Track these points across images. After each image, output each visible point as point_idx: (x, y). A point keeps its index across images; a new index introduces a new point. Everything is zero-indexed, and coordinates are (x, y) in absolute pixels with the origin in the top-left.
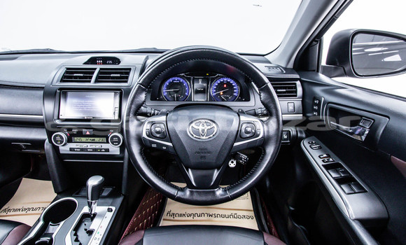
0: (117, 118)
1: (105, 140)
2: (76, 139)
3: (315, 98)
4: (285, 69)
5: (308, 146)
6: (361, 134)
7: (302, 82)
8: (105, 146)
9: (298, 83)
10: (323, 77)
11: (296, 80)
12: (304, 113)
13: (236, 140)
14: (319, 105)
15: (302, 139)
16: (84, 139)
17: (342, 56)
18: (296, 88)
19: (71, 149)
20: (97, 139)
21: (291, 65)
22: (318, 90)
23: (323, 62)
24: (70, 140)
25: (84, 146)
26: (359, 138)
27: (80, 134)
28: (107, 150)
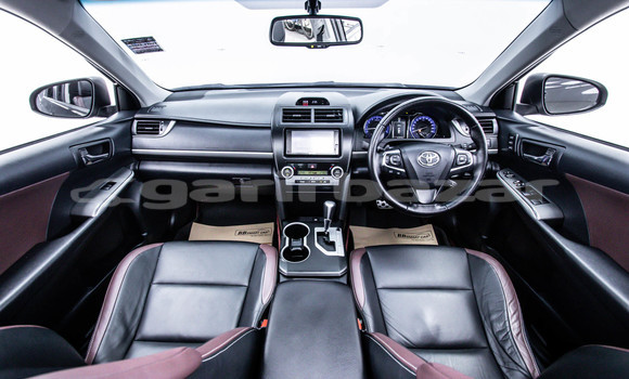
0: (337, 153)
1: (326, 172)
2: (300, 172)
3: (510, 135)
4: (482, 107)
5: (503, 176)
6: (546, 162)
7: (498, 120)
8: (327, 178)
9: (494, 120)
10: (517, 116)
11: (493, 118)
12: (499, 147)
13: (452, 167)
14: (514, 140)
15: (496, 172)
16: (307, 172)
17: (535, 96)
18: (492, 125)
19: (296, 182)
20: (318, 172)
21: (487, 104)
22: (513, 127)
23: (518, 102)
24: (296, 174)
25: (308, 178)
26: (543, 164)
27: (306, 168)
28: (328, 182)
